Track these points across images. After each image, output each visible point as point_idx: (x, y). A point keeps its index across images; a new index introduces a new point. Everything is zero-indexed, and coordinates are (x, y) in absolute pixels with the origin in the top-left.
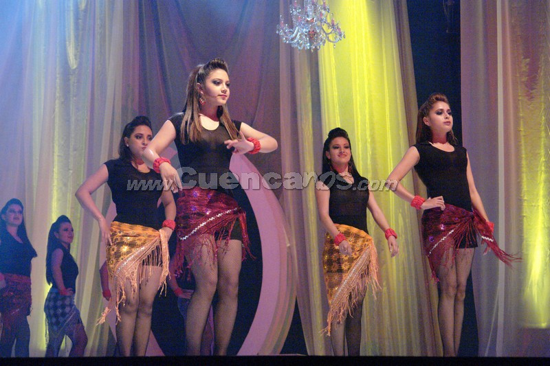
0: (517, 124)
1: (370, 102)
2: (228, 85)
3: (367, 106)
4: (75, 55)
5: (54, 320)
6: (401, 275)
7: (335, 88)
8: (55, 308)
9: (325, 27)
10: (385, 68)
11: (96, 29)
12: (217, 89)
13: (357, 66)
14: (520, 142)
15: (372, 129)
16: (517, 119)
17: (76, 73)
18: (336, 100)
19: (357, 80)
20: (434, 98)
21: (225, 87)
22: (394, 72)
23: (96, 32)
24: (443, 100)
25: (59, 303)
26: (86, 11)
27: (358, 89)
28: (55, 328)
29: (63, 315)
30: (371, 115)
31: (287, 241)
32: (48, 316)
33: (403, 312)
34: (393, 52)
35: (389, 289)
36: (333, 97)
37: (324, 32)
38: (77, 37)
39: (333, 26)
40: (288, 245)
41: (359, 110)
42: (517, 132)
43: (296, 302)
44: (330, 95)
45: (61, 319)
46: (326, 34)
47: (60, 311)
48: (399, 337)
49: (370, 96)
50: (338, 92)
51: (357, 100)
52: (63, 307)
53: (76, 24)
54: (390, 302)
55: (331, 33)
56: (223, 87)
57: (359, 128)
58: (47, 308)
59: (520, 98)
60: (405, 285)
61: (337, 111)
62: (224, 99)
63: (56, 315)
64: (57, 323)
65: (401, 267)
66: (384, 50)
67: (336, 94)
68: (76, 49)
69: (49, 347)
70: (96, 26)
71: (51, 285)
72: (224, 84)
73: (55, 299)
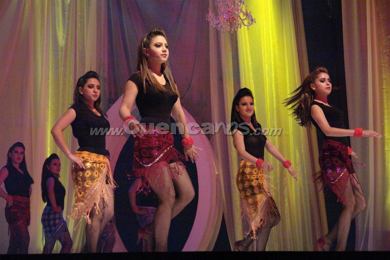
0: (381, 84)
1: (275, 69)
2: (167, 47)
3: (273, 71)
4: (63, 37)
5: (48, 229)
6: (298, 193)
7: (250, 59)
8: (49, 220)
9: (241, 15)
10: (285, 44)
11: (78, 19)
12: (159, 50)
13: (265, 43)
14: (383, 96)
15: (277, 88)
16: (381, 80)
17: (64, 49)
18: (250, 67)
19: (266, 53)
20: (318, 70)
21: (165, 48)
22: (292, 47)
23: (77, 21)
24: (325, 72)
25: (52, 217)
26: (70, 5)
27: (266, 60)
28: (49, 235)
29: (55, 225)
30: (276, 79)
31: (216, 170)
32: (45, 227)
33: (300, 222)
34: (291, 33)
35: (289, 204)
36: (248, 65)
37: (240, 18)
38: (64, 24)
39: (247, 14)
40: (217, 173)
41: (267, 76)
42: (381, 89)
43: (223, 214)
44: (246, 64)
45: (53, 228)
46: (242, 20)
47: (52, 222)
48: (298, 238)
49: (275, 64)
50: (252, 62)
51: (266, 68)
52: (54, 219)
53: (64, 15)
54: (290, 213)
55: (245, 19)
56: (164, 48)
57: (268, 88)
58: (43, 220)
59: (383, 65)
60: (301, 201)
61: (251, 75)
62: (165, 57)
63: (50, 226)
64: (50, 231)
65: (298, 188)
66: (284, 31)
67: (250, 64)
68: (64, 32)
69: (45, 248)
70: (77, 16)
71: (46, 203)
72: (164, 46)
73: (49, 214)
